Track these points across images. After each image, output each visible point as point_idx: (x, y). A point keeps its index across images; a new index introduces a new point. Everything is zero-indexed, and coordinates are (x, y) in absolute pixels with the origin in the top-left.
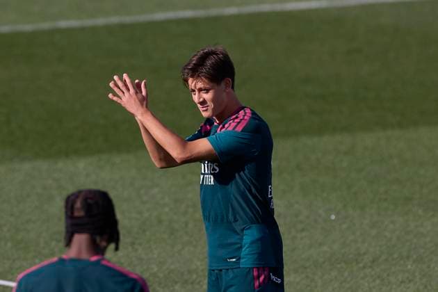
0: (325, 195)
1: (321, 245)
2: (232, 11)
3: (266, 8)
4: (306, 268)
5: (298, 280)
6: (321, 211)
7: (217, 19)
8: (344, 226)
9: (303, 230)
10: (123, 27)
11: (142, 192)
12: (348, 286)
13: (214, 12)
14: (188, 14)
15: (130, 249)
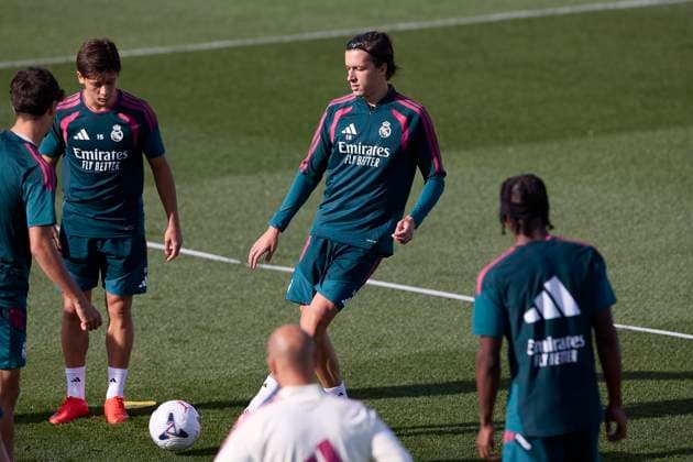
0: (660, 188)
1: (657, 236)
2: (566, 10)
3: (599, 6)
4: (642, 259)
5: (636, 270)
6: (656, 204)
7: (552, 18)
8: (679, 218)
9: (639, 222)
10: (459, 27)
11: (483, 187)
12: (683, 276)
13: (549, 11)
14: (523, 14)
15: (471, 243)
